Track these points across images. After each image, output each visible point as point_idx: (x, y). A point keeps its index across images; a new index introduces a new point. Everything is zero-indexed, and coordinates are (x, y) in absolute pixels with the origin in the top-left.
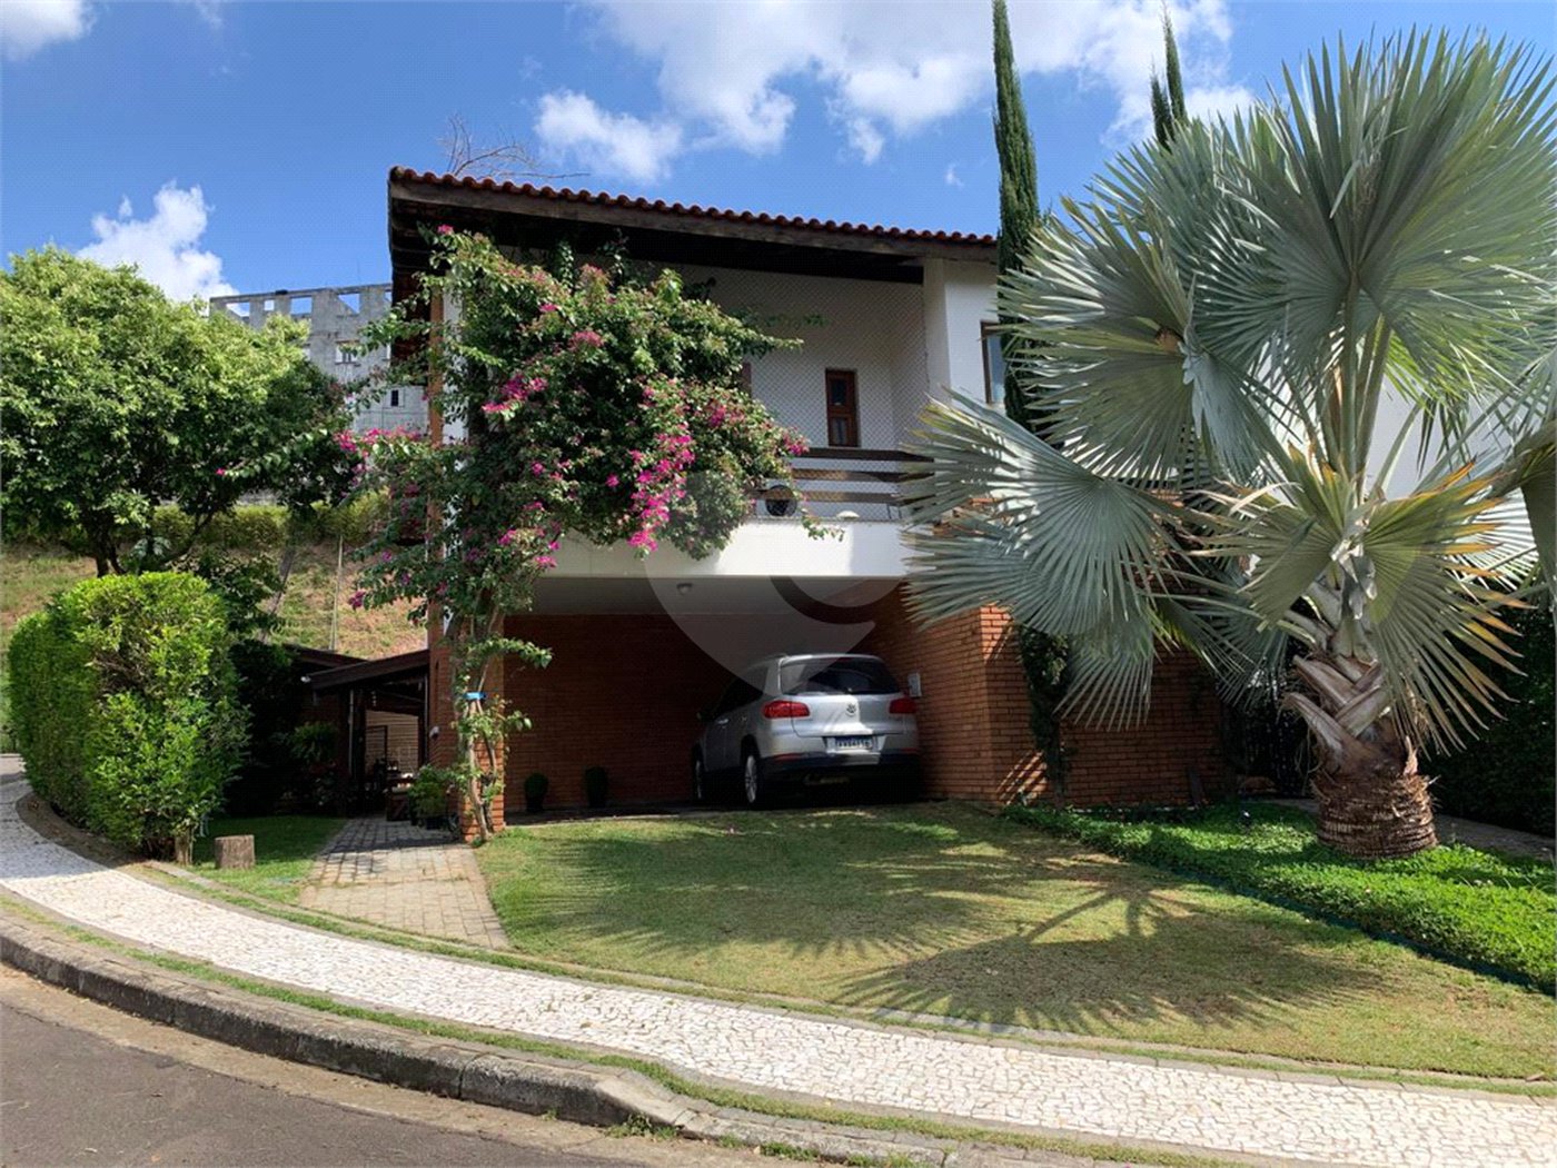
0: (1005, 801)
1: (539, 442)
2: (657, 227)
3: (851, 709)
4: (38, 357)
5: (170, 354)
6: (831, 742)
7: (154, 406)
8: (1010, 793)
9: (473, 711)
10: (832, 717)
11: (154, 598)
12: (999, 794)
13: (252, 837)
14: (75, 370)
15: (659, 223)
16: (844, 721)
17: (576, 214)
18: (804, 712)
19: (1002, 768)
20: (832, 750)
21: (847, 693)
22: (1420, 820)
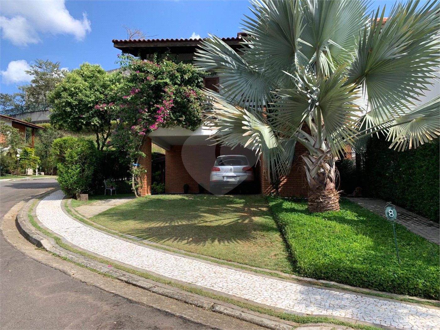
0: (267, 194)
1: (141, 104)
2: (178, 46)
3: (231, 170)
4: (73, 89)
5: (102, 86)
6: (225, 178)
7: (97, 99)
8: (269, 192)
9: (135, 168)
10: (226, 171)
11: (65, 143)
12: (266, 192)
13: (87, 195)
14: (81, 91)
15: (178, 45)
16: (229, 172)
17: (157, 45)
18: (219, 170)
19: (268, 186)
20: (225, 179)
21: (231, 165)
22: (329, 202)
